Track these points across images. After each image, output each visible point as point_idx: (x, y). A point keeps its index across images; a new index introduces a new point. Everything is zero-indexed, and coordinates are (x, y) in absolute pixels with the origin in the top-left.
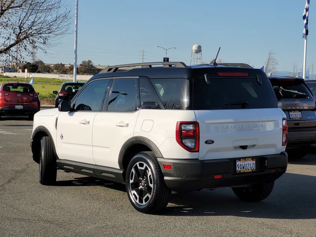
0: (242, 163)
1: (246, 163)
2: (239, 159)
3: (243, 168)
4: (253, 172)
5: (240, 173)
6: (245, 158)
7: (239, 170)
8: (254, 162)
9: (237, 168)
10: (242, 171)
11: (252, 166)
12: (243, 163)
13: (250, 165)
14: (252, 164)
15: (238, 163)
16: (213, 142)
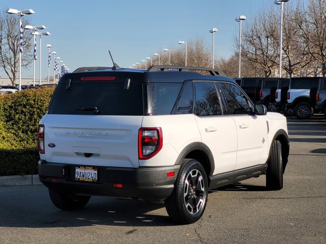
0: (81, 171)
1: (87, 171)
2: (79, 166)
3: (83, 176)
4: (93, 182)
5: (79, 181)
6: (85, 166)
7: (78, 177)
8: (96, 172)
9: (76, 175)
10: (81, 179)
11: (93, 175)
12: (83, 171)
13: (92, 175)
14: (93, 174)
15: (77, 170)
16: (54, 146)
